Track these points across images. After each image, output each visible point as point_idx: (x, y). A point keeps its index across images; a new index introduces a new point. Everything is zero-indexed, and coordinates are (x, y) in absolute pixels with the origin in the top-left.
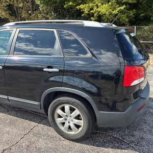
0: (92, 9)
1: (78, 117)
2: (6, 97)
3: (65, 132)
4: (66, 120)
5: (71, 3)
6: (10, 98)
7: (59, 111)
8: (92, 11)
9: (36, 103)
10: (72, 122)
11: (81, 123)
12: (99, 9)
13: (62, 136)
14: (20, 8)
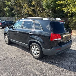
0: (68, 10)
1: (38, 50)
2: (19, 42)
3: (34, 55)
4: (34, 51)
5: (59, 7)
6: (20, 42)
7: (33, 48)
8: (68, 11)
9: (27, 44)
10: (36, 52)
11: (38, 52)
12: (72, 10)
13: (33, 57)
14: (37, 10)
